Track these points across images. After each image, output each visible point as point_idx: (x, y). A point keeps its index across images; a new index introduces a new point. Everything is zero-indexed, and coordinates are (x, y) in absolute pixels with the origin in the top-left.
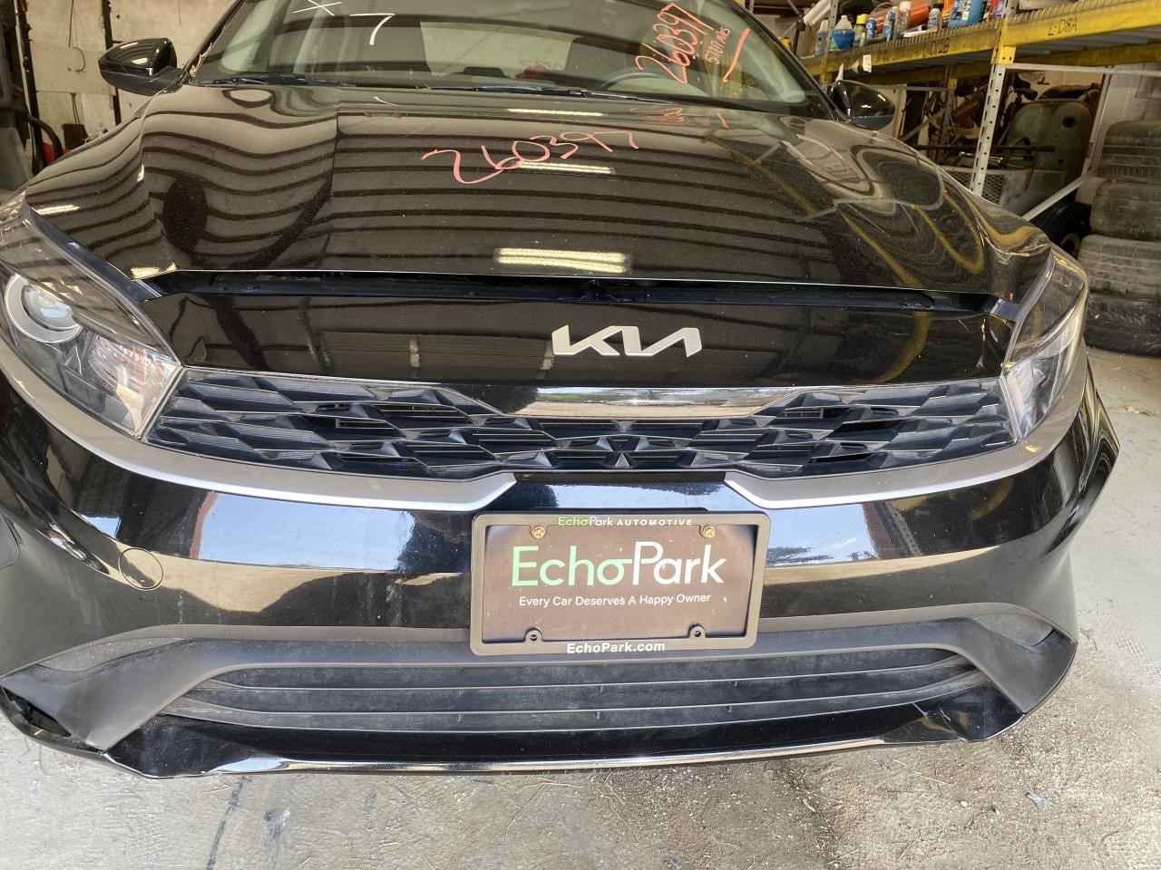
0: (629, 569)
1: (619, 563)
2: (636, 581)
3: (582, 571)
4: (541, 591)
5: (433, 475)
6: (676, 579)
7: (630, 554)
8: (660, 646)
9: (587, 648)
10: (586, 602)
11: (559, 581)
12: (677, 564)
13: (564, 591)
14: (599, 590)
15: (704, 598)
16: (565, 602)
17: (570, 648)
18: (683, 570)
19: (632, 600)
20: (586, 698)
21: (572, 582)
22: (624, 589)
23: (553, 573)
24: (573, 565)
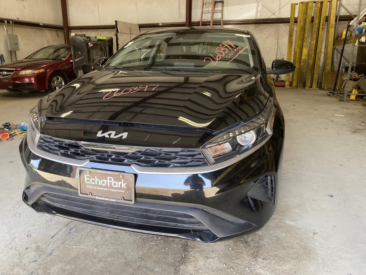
0: (107, 182)
1: (105, 181)
2: (108, 185)
3: (98, 181)
4: (90, 185)
5: (77, 159)
6: (117, 186)
7: (107, 179)
8: (114, 200)
9: (100, 198)
10: (99, 188)
11: (94, 183)
12: (117, 183)
13: (95, 185)
14: (101, 186)
15: (123, 191)
16: (96, 188)
17: (97, 198)
18: (118, 184)
19: (108, 189)
20: (112, 212)
21: (96, 184)
22: (106, 187)
23: (93, 181)
24: (96, 180)
